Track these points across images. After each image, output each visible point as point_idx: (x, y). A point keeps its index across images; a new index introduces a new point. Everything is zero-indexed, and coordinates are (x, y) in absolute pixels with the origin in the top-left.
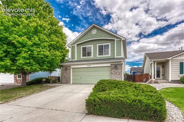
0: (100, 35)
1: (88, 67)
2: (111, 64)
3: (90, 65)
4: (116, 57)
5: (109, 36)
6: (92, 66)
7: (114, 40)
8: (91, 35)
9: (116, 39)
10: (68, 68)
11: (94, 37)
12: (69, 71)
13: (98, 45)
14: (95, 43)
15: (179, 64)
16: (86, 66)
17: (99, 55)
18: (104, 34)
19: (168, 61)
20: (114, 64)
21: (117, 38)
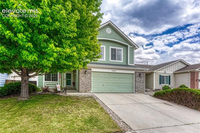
0: (115, 36)
1: (113, 72)
2: (135, 72)
3: (114, 70)
4: (129, 64)
6: (117, 71)
7: (127, 46)
8: (105, 33)
9: (129, 46)
10: (88, 71)
11: (109, 37)
13: (111, 47)
14: (108, 44)
16: (110, 71)
17: (112, 59)
18: (119, 37)
19: (153, 73)
21: (131, 44)
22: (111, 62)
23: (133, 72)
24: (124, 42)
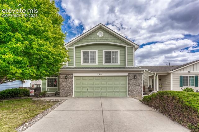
0: (108, 39)
1: (98, 75)
2: (129, 74)
4: (127, 66)
5: (119, 42)
7: (124, 47)
8: (96, 37)
9: (127, 47)
10: (69, 76)
11: (101, 40)
12: (70, 80)
13: (104, 51)
14: (101, 47)
15: (179, 78)
16: (96, 74)
17: (106, 62)
18: (113, 39)
20: (133, 74)
21: (129, 44)
22: (104, 65)
23: (126, 74)
24: (120, 43)
